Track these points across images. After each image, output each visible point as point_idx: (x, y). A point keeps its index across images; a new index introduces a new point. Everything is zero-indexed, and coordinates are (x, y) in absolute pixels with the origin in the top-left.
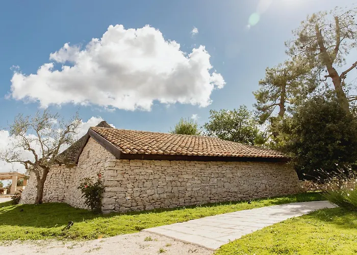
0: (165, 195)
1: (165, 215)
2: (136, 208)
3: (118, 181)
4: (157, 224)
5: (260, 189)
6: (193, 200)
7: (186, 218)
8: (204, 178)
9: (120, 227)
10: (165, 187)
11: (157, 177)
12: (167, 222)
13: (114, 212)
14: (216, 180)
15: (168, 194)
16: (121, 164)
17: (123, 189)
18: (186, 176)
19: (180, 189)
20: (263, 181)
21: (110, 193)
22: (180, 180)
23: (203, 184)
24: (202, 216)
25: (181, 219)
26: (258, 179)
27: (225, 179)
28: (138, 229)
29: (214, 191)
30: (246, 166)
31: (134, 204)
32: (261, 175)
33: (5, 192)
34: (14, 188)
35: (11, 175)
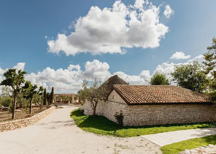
0: (147, 120)
1: (148, 130)
2: (136, 125)
3: (128, 114)
4: (144, 134)
5: (196, 118)
6: (160, 122)
7: (156, 132)
8: (166, 112)
9: (132, 134)
10: (148, 116)
11: (144, 112)
12: (148, 133)
13: (127, 126)
14: (172, 113)
15: (149, 119)
16: (129, 107)
17: (130, 117)
18: (157, 112)
19: (154, 117)
20: (199, 114)
21: (126, 119)
22: (154, 113)
23: (165, 115)
24: (162, 132)
25: (154, 132)
26: (196, 112)
27: (177, 113)
28: (138, 135)
29: (170, 118)
30: (189, 106)
31: (135, 123)
32: (198, 111)
33: (69, 102)
34: (73, 101)
35: (72, 95)
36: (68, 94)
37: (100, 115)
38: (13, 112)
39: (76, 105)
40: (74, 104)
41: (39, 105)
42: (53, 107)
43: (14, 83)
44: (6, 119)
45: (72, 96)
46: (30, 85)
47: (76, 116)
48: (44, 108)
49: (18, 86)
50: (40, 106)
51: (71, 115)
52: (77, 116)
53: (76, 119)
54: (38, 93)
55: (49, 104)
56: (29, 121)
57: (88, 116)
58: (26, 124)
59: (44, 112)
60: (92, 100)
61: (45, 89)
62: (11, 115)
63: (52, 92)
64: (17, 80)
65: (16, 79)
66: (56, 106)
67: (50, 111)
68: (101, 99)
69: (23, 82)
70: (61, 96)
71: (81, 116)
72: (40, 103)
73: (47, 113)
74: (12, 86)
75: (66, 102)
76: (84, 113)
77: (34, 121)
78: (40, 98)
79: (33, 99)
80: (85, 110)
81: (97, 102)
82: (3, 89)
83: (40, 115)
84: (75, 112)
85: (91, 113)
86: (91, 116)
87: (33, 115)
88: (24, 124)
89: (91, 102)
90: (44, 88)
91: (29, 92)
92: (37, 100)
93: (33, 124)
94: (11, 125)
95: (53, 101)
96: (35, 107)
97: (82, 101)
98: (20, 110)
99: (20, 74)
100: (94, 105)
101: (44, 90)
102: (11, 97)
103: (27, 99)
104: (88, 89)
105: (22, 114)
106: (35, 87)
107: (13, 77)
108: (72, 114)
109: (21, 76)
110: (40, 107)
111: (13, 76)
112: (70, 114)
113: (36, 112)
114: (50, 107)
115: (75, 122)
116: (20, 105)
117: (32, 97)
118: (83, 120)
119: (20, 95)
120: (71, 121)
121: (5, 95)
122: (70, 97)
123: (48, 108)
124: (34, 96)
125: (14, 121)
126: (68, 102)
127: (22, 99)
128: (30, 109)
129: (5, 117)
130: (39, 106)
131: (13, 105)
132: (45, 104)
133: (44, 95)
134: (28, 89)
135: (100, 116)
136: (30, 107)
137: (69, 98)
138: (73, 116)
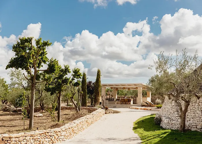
33: (132, 102)
34: (140, 99)
35: (137, 86)
36: (129, 85)
37: (196, 129)
38: (29, 116)
39: (146, 108)
40: (143, 106)
41: (74, 106)
42: (100, 111)
43: (31, 63)
44: (20, 129)
45: (137, 88)
46: (56, 66)
47: (144, 130)
48: (83, 111)
49: (37, 69)
50: (76, 107)
51: (135, 128)
52: (147, 130)
53: (143, 135)
54: (71, 82)
55: (92, 104)
56: (59, 133)
57: (170, 131)
58: (53, 139)
59: (83, 120)
60: (177, 97)
61: (84, 75)
62: (28, 122)
63: (98, 80)
64: (34, 57)
65: (33, 55)
66: (106, 109)
67: (94, 118)
68: (196, 96)
69: (44, 62)
70: (116, 89)
71: (154, 130)
72: (75, 102)
73: (90, 121)
74: (27, 69)
75: (125, 102)
76: (161, 125)
77: (66, 135)
78: (76, 91)
79: (63, 93)
80: (163, 119)
81: (188, 103)
82: (12, 75)
83: (75, 125)
84: (143, 121)
85: (176, 124)
86: (177, 131)
87: (64, 124)
88: (50, 140)
89: (176, 101)
90: (81, 72)
91: (56, 80)
92: (70, 96)
93: (65, 139)
94: (28, 138)
95: (100, 98)
96: (66, 109)
97: (158, 101)
98: (41, 115)
99: (39, 47)
100: (181, 109)
101: (82, 77)
102: (26, 89)
103: (52, 94)
104: (172, 74)
105: (44, 121)
106: (66, 70)
107: (29, 53)
108: (136, 126)
109: (41, 49)
110: (76, 110)
111: (28, 51)
112: (132, 125)
113: (69, 119)
114: (95, 110)
115: (141, 141)
116: (40, 105)
117: (60, 91)
118: (159, 139)
119: (41, 85)
120: (134, 140)
121: (16, 86)
122: (134, 92)
123: (90, 111)
124: (64, 87)
125: (32, 133)
126: (129, 101)
127: (43, 94)
128: (58, 113)
129: (17, 125)
130: (73, 108)
131: (29, 105)
132: (84, 104)
133: (82, 87)
134: (54, 75)
135: (196, 131)
136: (58, 109)
137: (131, 94)
138: (138, 129)
